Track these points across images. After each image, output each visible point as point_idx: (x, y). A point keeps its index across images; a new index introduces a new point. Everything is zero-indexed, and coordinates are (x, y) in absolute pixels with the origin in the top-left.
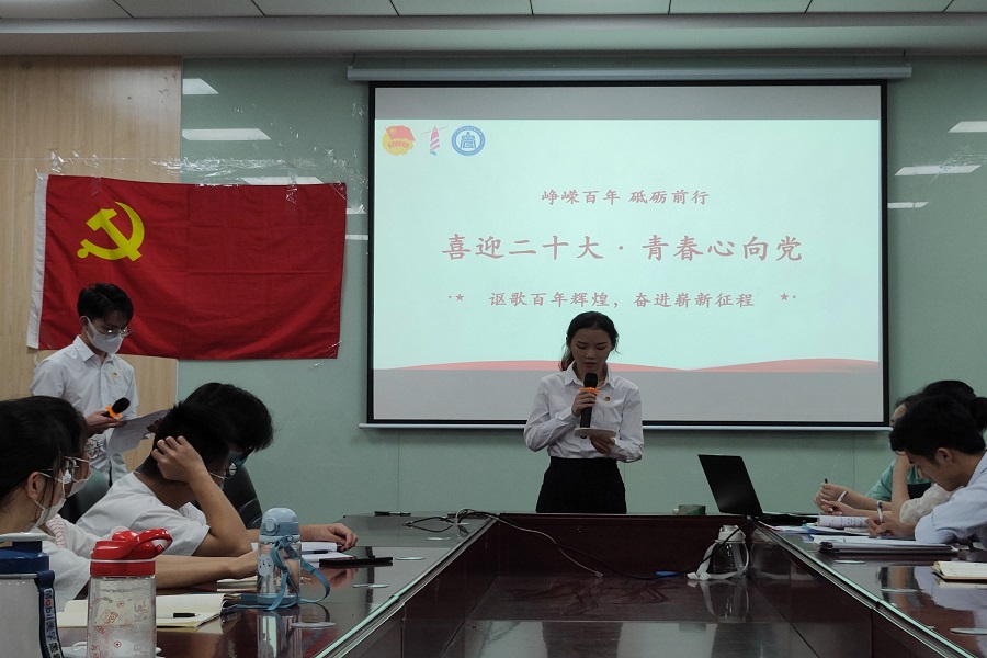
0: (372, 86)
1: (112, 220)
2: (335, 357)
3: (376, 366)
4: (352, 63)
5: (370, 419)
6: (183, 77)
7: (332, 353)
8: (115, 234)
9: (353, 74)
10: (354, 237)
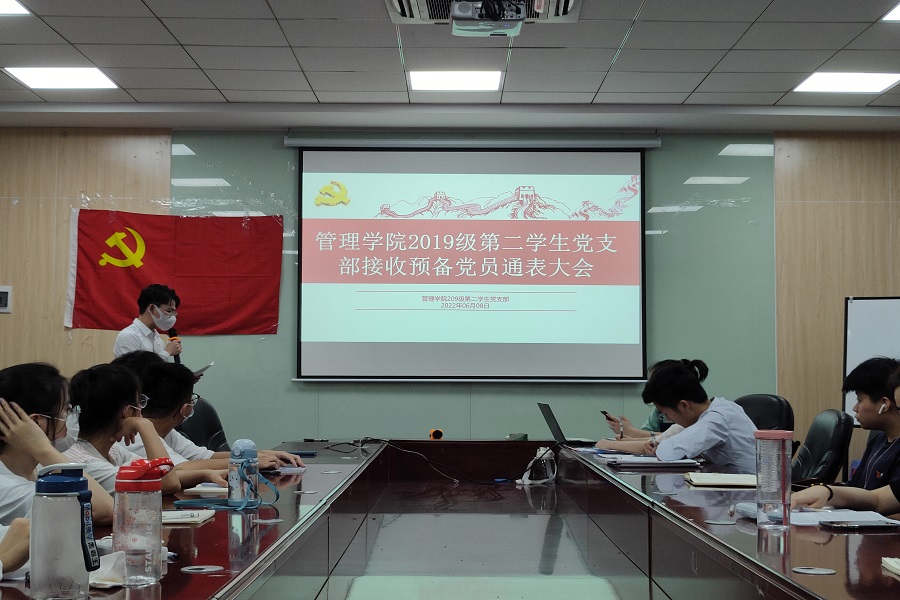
0: (301, 150)
1: (123, 240)
2: (275, 333)
3: (302, 340)
4: (287, 134)
5: (299, 375)
6: (172, 143)
7: (273, 331)
8: (126, 250)
9: (288, 142)
10: (289, 252)
